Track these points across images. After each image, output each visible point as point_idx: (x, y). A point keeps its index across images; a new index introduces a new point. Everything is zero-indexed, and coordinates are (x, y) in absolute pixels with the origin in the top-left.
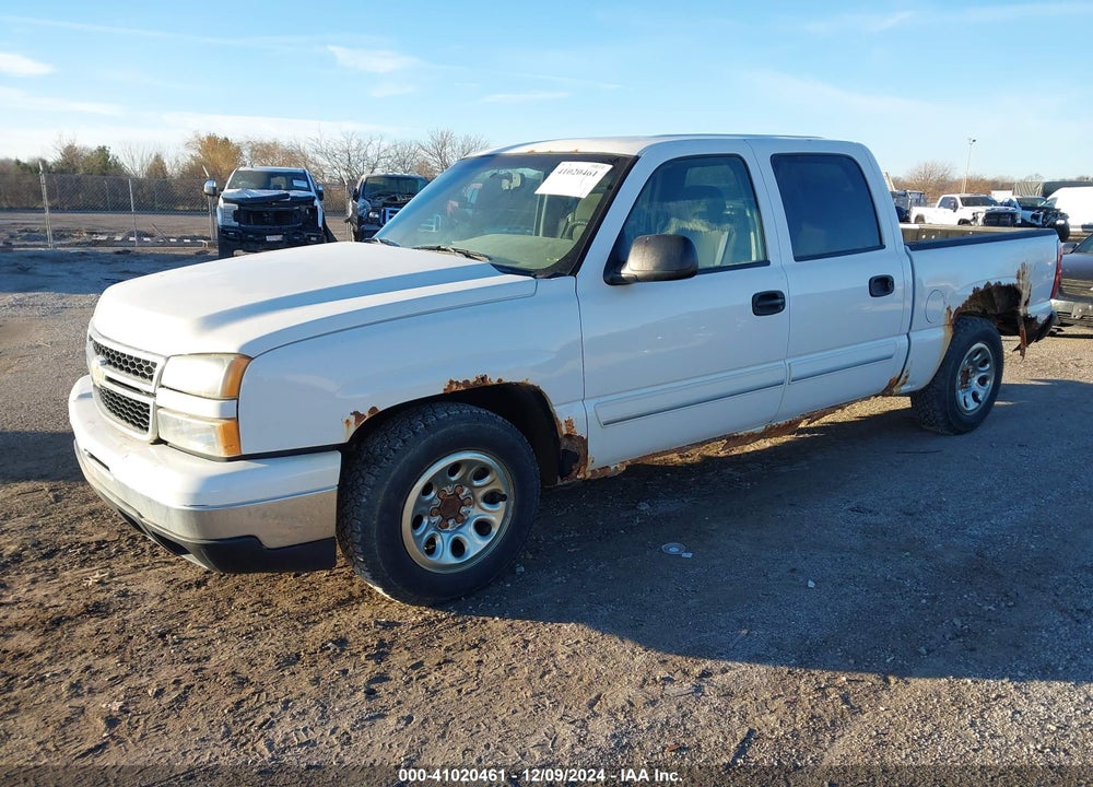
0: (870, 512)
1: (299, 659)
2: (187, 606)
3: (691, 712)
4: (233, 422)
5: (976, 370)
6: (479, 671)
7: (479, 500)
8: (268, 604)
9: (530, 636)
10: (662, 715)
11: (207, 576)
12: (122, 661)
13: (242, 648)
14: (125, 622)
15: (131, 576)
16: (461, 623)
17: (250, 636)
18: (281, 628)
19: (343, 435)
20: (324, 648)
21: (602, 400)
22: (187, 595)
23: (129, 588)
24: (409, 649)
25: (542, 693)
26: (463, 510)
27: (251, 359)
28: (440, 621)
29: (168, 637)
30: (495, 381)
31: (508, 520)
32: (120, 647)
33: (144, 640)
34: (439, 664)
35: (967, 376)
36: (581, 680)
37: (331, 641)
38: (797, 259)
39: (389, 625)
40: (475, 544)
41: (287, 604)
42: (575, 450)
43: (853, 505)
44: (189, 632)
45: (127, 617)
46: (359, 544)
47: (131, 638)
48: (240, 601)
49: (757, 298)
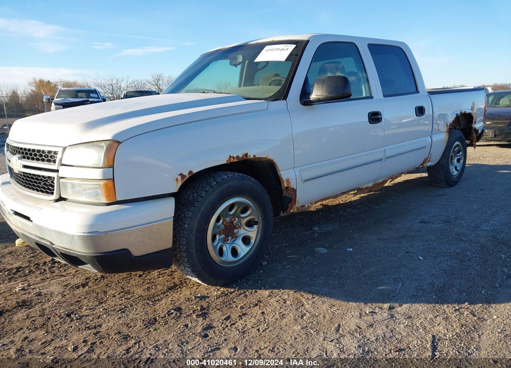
0: (430, 222)
1: (156, 321)
2: (79, 298)
3: (395, 329)
4: (111, 182)
5: (456, 156)
6: (265, 318)
7: (244, 225)
8: (128, 292)
9: (286, 297)
10: (380, 332)
11: (88, 281)
12: (47, 332)
13: (120, 318)
14: (44, 310)
15: (41, 285)
16: (243, 293)
17: (123, 311)
18: (140, 305)
19: (175, 188)
20: (169, 314)
21: (303, 168)
22: (77, 292)
23: (41, 291)
24: (219, 310)
25: (306, 327)
26: (236, 231)
27: (120, 143)
28: (231, 293)
29: (72, 316)
30: (252, 157)
31: (259, 236)
32: (44, 324)
33: (58, 319)
34: (240, 316)
35: (452, 159)
36: (325, 317)
37: (172, 309)
38: (385, 96)
39: (203, 298)
40: (243, 250)
41: (139, 291)
42: (290, 196)
43: (419, 220)
44: (84, 312)
45: (44, 307)
46: (185, 252)
47: (49, 318)
48: (111, 292)
49: (370, 116)
